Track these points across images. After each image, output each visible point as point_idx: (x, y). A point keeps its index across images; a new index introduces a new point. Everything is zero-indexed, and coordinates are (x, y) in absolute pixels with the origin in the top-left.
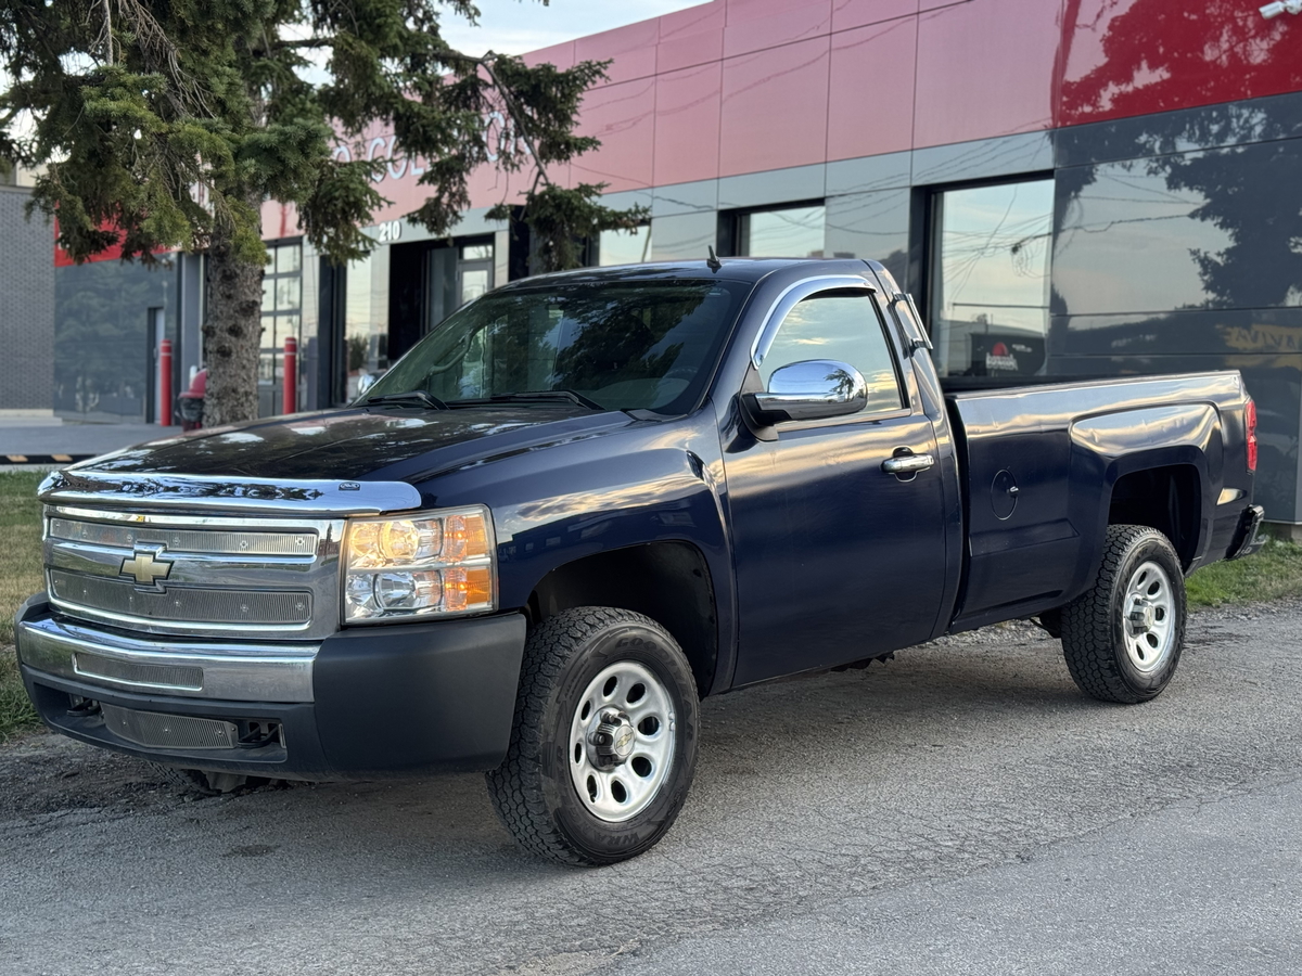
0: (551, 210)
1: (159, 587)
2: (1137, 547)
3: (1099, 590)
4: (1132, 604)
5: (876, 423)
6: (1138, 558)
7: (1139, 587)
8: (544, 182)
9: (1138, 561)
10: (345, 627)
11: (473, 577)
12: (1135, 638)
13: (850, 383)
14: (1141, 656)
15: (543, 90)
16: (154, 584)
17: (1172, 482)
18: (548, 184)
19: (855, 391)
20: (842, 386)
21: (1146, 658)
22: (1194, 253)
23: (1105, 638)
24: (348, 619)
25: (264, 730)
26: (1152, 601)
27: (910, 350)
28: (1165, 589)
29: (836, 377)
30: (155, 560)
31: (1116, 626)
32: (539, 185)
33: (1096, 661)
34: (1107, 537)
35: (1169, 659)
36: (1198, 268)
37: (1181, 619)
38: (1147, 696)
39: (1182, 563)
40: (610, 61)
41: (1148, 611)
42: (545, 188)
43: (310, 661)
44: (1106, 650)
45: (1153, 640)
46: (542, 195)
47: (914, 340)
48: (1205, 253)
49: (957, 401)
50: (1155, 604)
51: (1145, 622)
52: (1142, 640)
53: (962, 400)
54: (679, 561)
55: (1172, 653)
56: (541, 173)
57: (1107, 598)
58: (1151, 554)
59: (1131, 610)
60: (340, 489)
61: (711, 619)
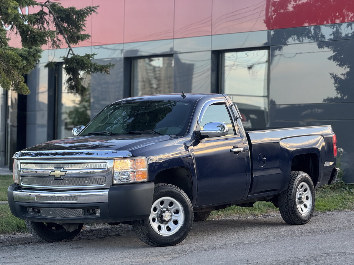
0: (75, 64)
1: (62, 178)
2: (300, 178)
3: (289, 190)
4: (299, 195)
5: (226, 139)
6: (300, 180)
7: (301, 190)
8: (72, 53)
9: (300, 182)
10: (113, 185)
11: (143, 173)
12: (300, 205)
13: (224, 128)
14: (302, 210)
15: (71, 17)
16: (61, 177)
17: (310, 159)
18: (73, 54)
19: (225, 130)
20: (222, 129)
21: (304, 211)
22: (331, 74)
23: (291, 204)
24: (114, 183)
25: (91, 211)
26: (305, 194)
27: (236, 119)
28: (309, 190)
29: (220, 126)
30: (61, 172)
31: (294, 200)
32: (69, 54)
33: (288, 211)
34: (291, 175)
35: (310, 212)
36: (333, 81)
37: (314, 200)
38: (304, 222)
39: (313, 183)
40: (98, 6)
41: (304, 197)
42: (72, 55)
43: (107, 193)
44: (291, 207)
45: (305, 206)
46: (72, 58)
47: (237, 116)
48: (335, 74)
49: (249, 133)
50: (306, 195)
51: (303, 200)
52: (302, 206)
53: (250, 133)
54: (184, 173)
55: (311, 210)
56: (70, 50)
57: (291, 192)
58: (304, 180)
59: (298, 197)
60: (113, 152)
61: (191, 188)
